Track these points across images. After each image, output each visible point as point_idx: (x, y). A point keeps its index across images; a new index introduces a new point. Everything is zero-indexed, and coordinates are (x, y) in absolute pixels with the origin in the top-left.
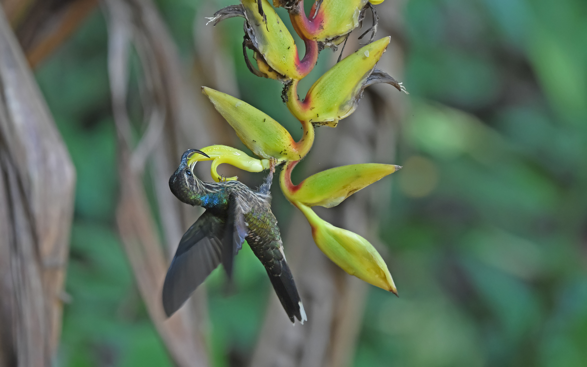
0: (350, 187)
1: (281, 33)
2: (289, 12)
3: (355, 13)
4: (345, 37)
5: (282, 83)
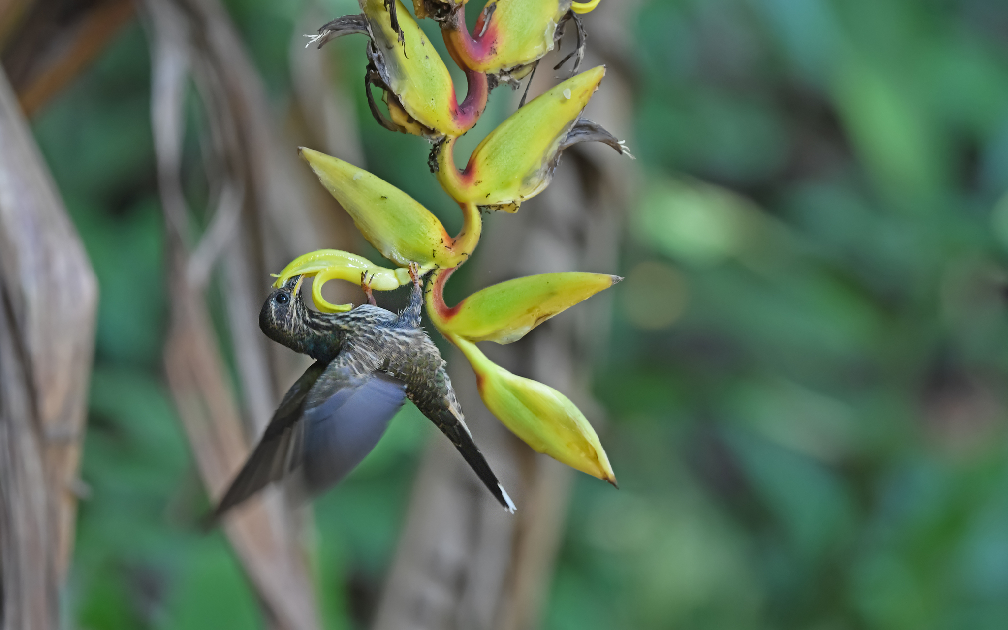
0: (539, 311)
1: (427, 60)
2: (440, 26)
3: (549, 27)
4: (531, 66)
5: (429, 142)
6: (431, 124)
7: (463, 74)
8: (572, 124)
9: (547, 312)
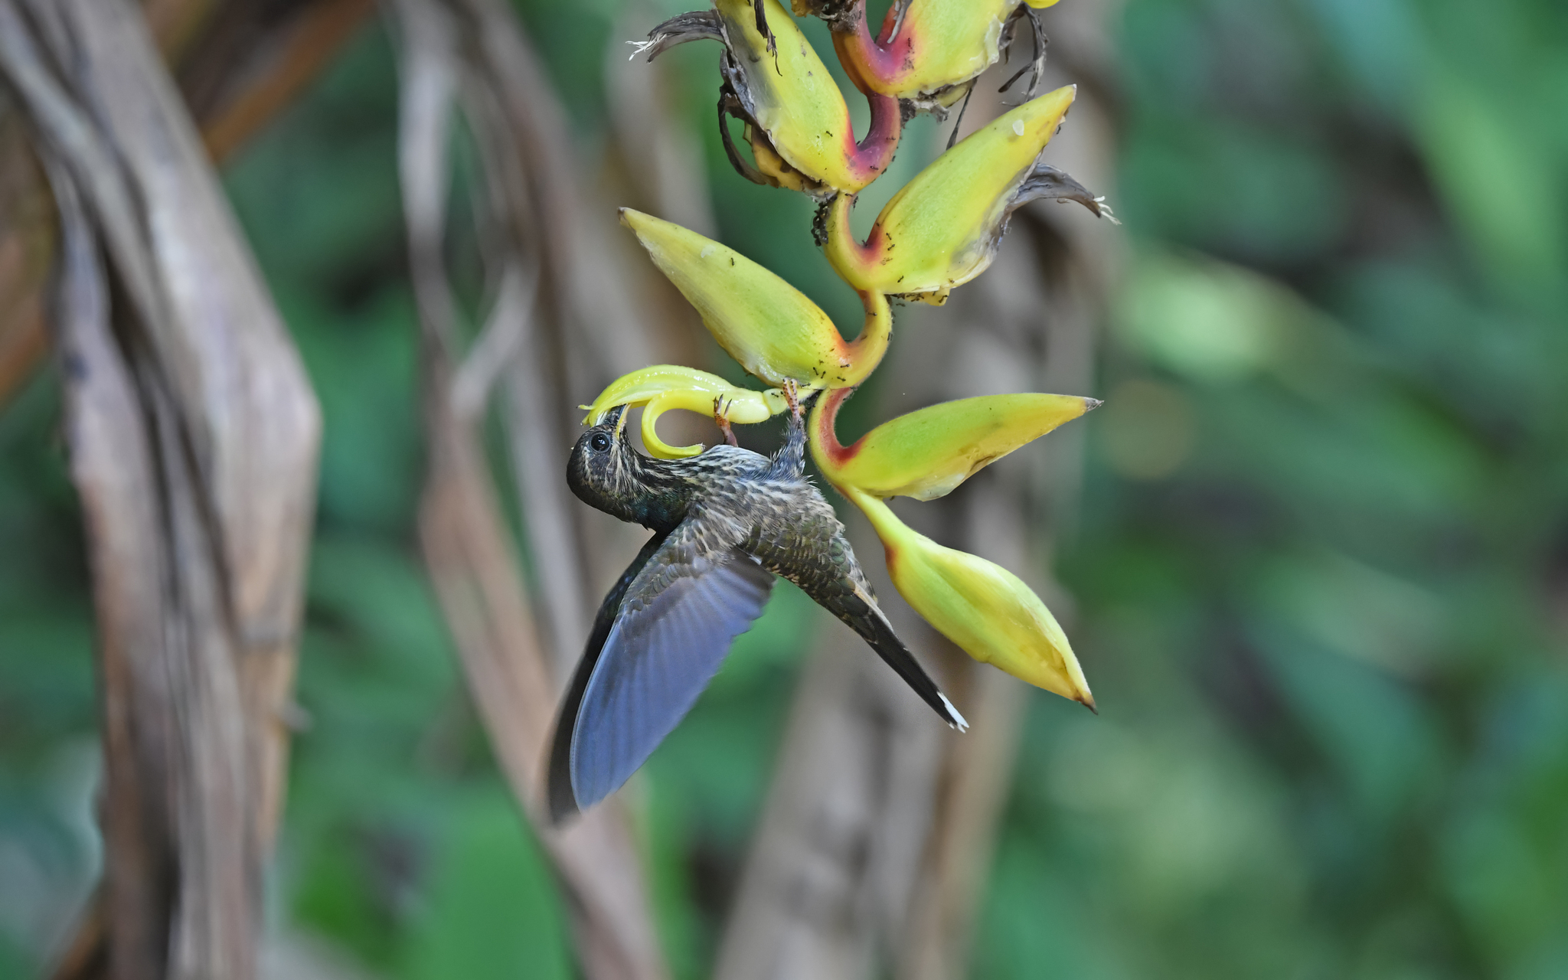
0: (977, 451)
1: (810, 79)
2: (830, 27)
3: (991, 29)
4: (966, 86)
5: (812, 201)
6: (816, 172)
7: (864, 98)
8: (1025, 172)
9: (989, 452)
